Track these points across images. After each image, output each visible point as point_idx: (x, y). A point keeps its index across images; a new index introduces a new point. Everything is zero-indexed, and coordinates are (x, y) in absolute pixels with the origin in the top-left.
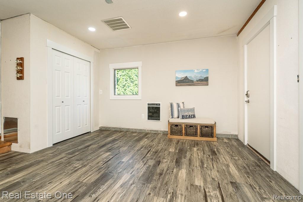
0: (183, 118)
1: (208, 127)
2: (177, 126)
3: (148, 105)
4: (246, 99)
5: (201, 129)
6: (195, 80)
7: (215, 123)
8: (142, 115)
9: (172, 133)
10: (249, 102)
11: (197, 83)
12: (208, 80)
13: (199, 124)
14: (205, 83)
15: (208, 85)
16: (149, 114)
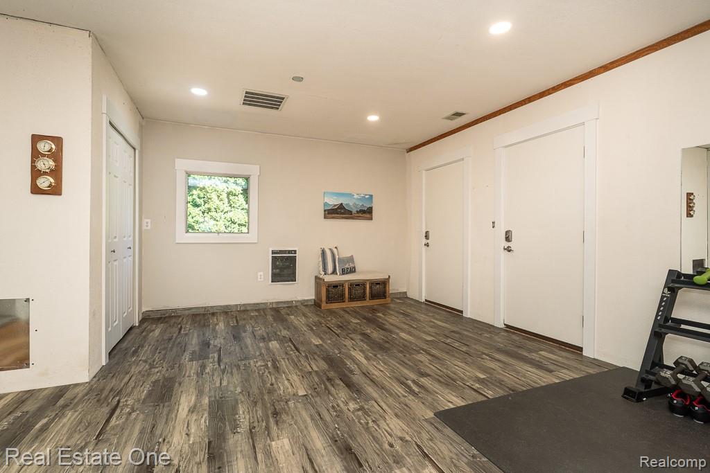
0: (343, 274)
1: (379, 284)
2: (336, 286)
3: (273, 252)
4: (425, 241)
5: (371, 288)
6: (354, 211)
7: (389, 277)
8: (259, 274)
9: (330, 299)
10: (428, 246)
11: (358, 215)
12: (372, 213)
13: (368, 280)
14: (368, 216)
15: (372, 219)
16: (274, 271)
